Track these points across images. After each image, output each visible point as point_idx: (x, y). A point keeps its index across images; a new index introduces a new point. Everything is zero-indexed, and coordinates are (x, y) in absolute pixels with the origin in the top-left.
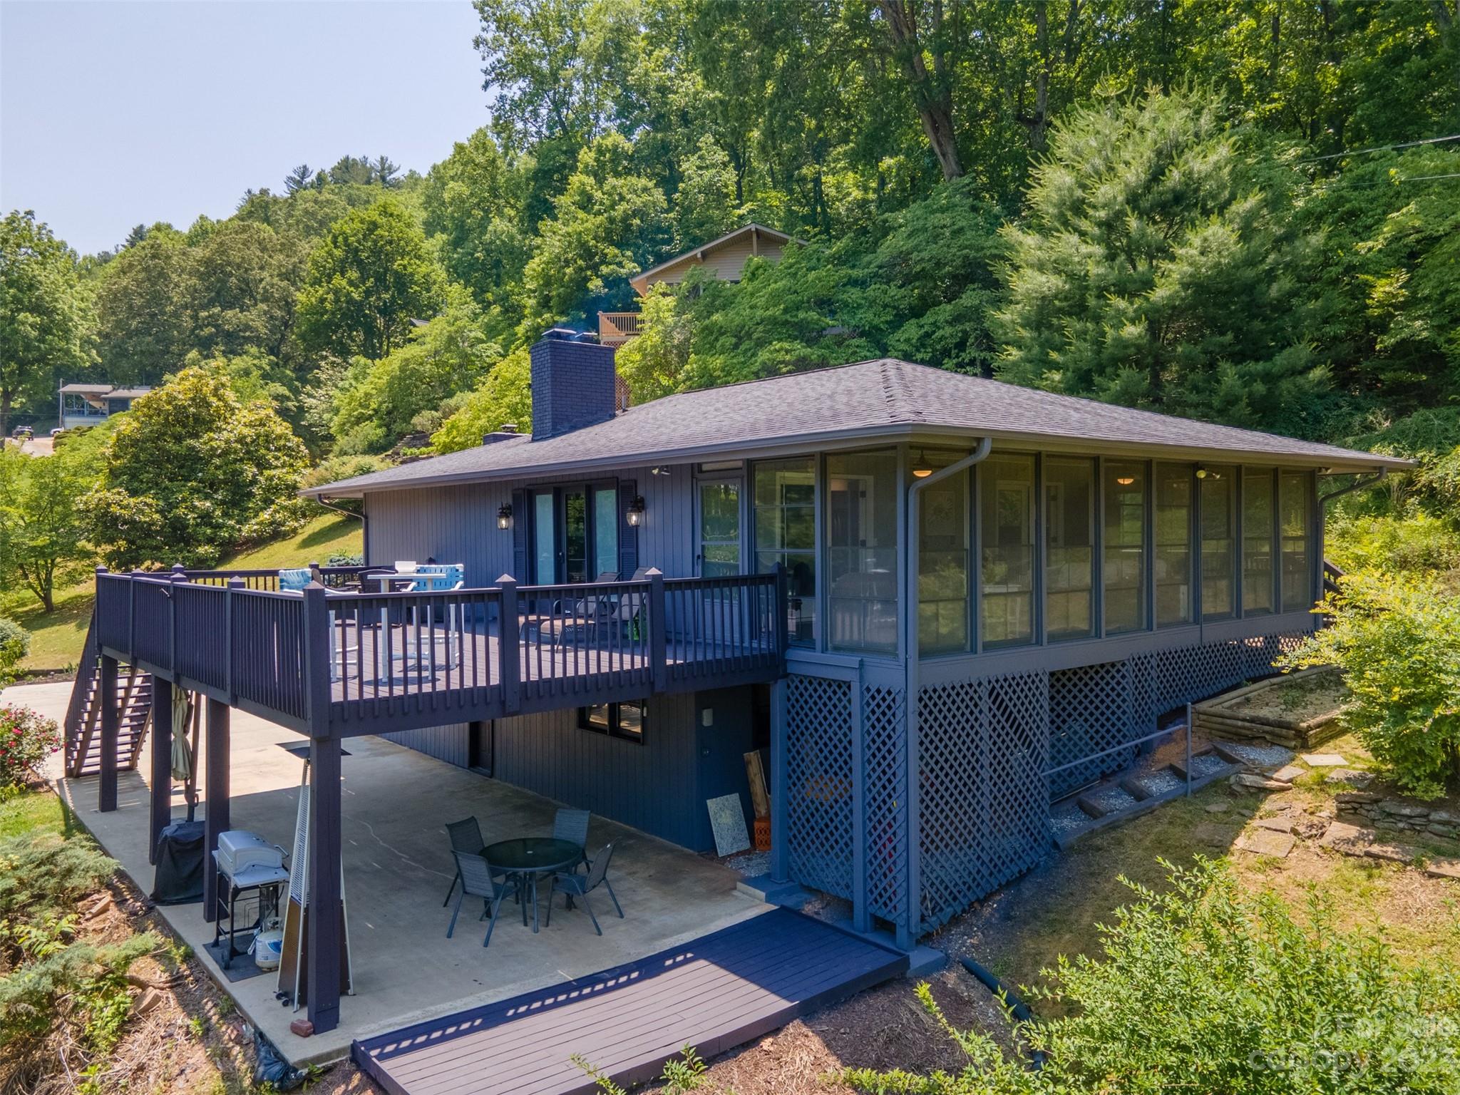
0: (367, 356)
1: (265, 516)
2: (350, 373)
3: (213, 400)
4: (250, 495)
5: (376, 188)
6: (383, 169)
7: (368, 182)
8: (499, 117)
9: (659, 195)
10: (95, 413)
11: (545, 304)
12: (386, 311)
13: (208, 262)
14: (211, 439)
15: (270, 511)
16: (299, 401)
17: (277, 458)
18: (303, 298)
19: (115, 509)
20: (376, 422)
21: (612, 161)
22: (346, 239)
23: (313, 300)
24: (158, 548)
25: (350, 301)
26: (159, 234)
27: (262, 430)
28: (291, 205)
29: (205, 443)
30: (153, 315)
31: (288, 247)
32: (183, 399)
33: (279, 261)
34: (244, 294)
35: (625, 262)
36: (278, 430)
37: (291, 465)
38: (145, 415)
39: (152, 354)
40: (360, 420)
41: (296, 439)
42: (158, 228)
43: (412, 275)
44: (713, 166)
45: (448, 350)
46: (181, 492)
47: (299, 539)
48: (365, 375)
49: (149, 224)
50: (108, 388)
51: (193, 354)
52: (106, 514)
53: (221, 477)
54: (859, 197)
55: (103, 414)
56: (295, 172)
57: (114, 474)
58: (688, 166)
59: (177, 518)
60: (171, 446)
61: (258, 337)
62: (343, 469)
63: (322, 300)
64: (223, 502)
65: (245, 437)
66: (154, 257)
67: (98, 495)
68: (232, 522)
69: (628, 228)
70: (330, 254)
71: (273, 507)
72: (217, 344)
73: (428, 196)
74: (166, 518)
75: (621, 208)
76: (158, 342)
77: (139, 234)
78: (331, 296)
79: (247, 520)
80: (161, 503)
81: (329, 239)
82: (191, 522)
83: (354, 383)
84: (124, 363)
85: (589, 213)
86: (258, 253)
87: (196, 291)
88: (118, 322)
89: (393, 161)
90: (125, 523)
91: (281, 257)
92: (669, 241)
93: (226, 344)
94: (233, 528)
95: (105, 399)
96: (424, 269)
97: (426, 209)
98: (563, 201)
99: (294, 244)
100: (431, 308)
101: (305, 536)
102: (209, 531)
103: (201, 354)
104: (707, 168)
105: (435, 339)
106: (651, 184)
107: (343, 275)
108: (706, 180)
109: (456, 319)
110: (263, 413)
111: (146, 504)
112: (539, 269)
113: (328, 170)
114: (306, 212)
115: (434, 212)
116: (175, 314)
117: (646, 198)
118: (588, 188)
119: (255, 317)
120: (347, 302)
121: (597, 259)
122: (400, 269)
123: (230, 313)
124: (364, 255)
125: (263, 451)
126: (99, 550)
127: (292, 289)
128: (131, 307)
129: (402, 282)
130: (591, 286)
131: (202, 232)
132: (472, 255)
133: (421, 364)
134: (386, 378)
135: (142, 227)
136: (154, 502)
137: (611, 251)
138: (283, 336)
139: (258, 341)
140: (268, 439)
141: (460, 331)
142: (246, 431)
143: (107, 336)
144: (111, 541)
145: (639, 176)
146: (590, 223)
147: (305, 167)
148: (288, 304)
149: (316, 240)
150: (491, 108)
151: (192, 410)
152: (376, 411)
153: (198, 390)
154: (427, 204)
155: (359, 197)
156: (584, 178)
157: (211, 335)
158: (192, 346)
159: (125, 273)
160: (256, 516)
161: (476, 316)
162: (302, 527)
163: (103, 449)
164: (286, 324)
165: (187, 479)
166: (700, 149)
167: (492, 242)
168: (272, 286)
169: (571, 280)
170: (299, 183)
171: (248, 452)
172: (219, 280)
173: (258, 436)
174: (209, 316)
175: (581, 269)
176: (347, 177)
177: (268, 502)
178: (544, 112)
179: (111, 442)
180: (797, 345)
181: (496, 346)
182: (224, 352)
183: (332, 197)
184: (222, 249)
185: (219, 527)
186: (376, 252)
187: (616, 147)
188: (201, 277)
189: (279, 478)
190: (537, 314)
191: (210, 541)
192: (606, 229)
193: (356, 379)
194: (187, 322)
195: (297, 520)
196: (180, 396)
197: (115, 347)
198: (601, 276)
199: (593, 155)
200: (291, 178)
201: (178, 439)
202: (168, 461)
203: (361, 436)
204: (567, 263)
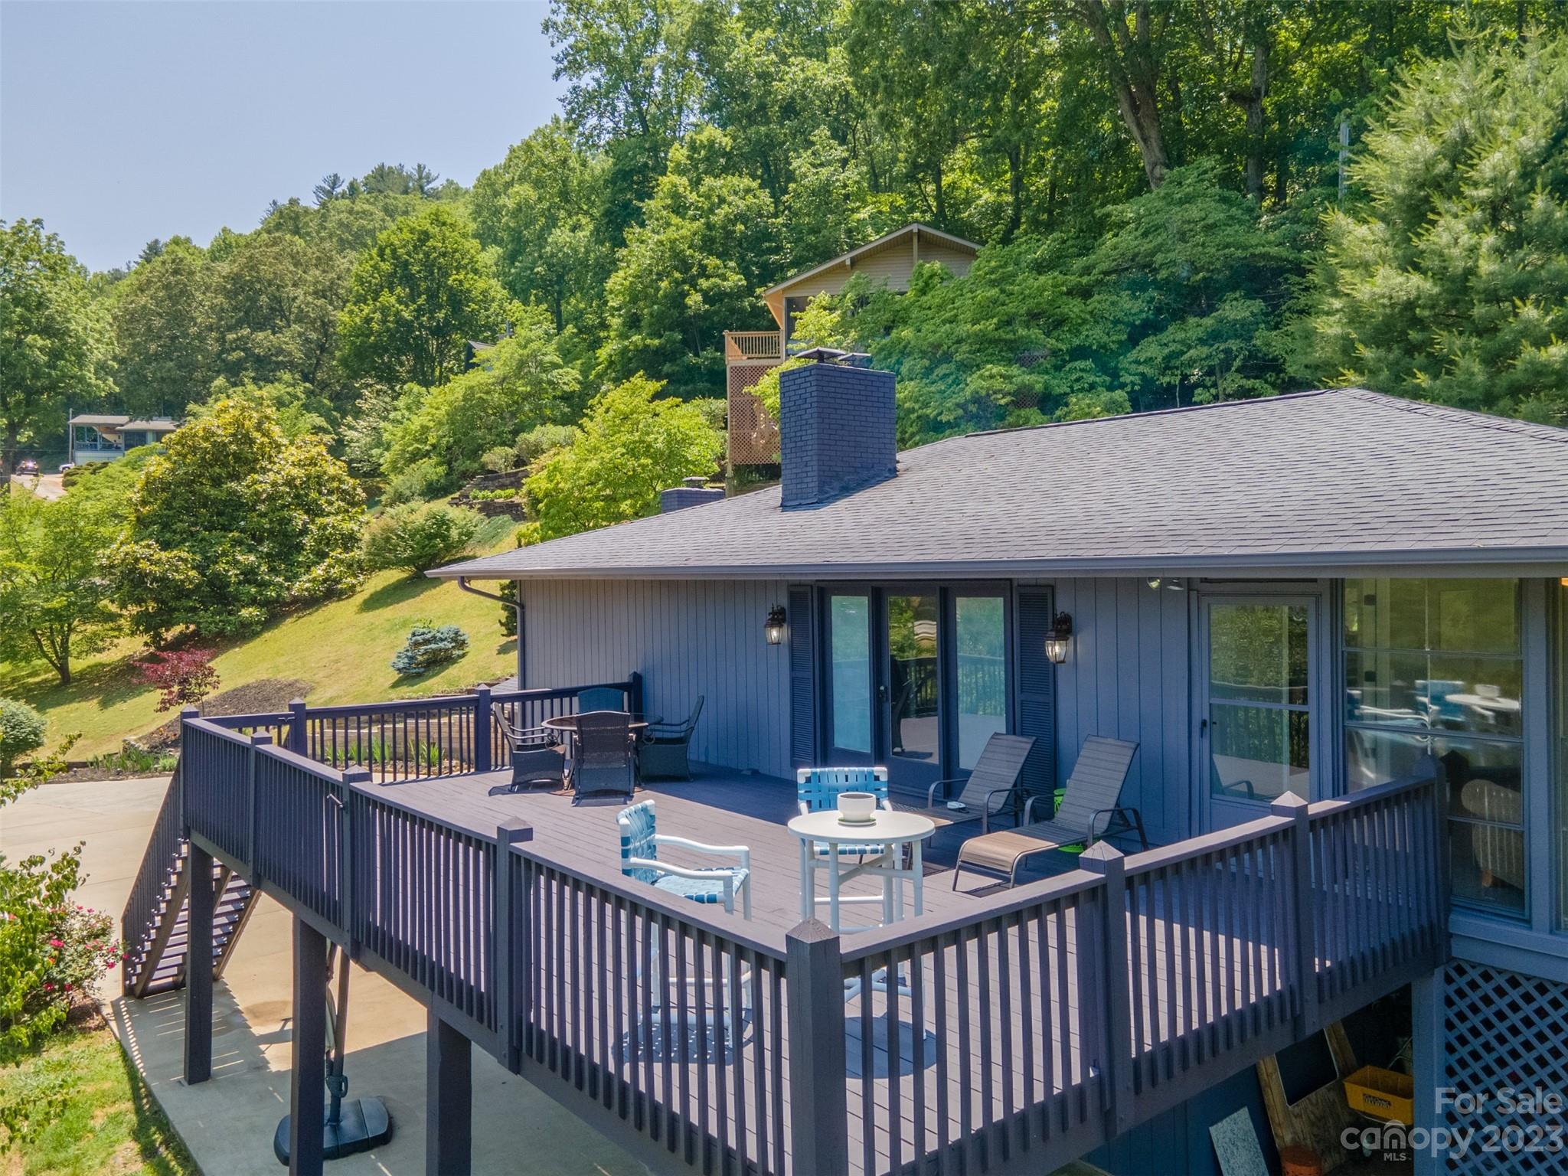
0: (420, 383)
1: (318, 571)
2: (401, 403)
3: (257, 435)
4: (300, 547)
5: (414, 198)
6: (420, 178)
7: (406, 192)
8: (573, 110)
9: (765, 197)
10: (109, 447)
11: (633, 323)
12: (439, 331)
13: (235, 278)
14: (255, 482)
15: (324, 566)
16: (337, 434)
17: (331, 503)
18: (344, 318)
19: (143, 565)
20: (435, 459)
21: (707, 159)
22: (394, 251)
23: (357, 320)
24: (194, 610)
25: (400, 321)
26: (177, 248)
27: (313, 470)
28: (323, 215)
29: (248, 487)
30: (174, 338)
31: (324, 262)
32: (223, 435)
33: (315, 277)
34: (273, 315)
35: (729, 274)
36: (332, 470)
37: (347, 511)
38: (178, 454)
39: (174, 381)
40: (415, 457)
41: (352, 481)
42: (176, 241)
43: (469, 291)
44: (829, 163)
45: (518, 376)
46: (220, 544)
47: (359, 599)
48: (419, 404)
49: (165, 239)
50: (124, 419)
51: (220, 381)
52: (133, 570)
53: (267, 526)
54: (991, 200)
55: (118, 448)
56: (325, 181)
57: (142, 522)
58: (800, 163)
59: (217, 575)
60: (209, 490)
61: (291, 363)
62: (413, 517)
63: (368, 320)
64: (268, 555)
65: (294, 479)
66: (176, 272)
67: (124, 548)
68: (280, 579)
69: (729, 234)
70: (375, 267)
71: (327, 561)
72: (246, 369)
73: (478, 205)
74: (204, 575)
75: (722, 212)
76: (180, 367)
77: (154, 249)
78: (378, 316)
79: (296, 576)
80: (198, 557)
81: (374, 252)
82: (233, 579)
83: (407, 414)
84: (144, 392)
85: (684, 219)
86: (292, 268)
87: (222, 310)
88: (136, 345)
89: (432, 169)
90: (155, 579)
91: (317, 273)
92: (778, 250)
93: (256, 370)
94: (281, 586)
95: (120, 432)
96: (481, 284)
97: (475, 219)
98: (651, 205)
99: (331, 259)
100: (490, 329)
101: (366, 595)
102: (253, 590)
103: (228, 380)
104: (822, 165)
105: (505, 364)
106: (755, 185)
107: (391, 291)
108: (823, 178)
109: (529, 341)
110: (314, 451)
111: (180, 559)
112: (627, 283)
113: (360, 179)
114: (341, 224)
115: (484, 222)
116: (200, 337)
117: (750, 200)
118: (681, 190)
119: (289, 340)
120: (397, 322)
121: (694, 271)
122: (455, 285)
123: (261, 335)
124: (415, 269)
125: (313, 495)
126: (124, 612)
127: (330, 308)
128: (149, 329)
129: (457, 300)
130: (689, 301)
131: (224, 247)
132: (532, 269)
133: (488, 393)
134: (444, 408)
135: (157, 242)
136: (189, 556)
137: (712, 262)
138: (318, 360)
139: (291, 366)
140: (319, 481)
141: (533, 355)
142: (295, 472)
143: (122, 362)
144: (139, 601)
145: (740, 176)
146: (686, 228)
147: (336, 176)
148: (325, 325)
149: (352, 255)
150: (563, 101)
151: (233, 447)
152: (434, 446)
153: (238, 423)
154: (477, 212)
155: (396, 207)
156: (675, 178)
157: (239, 360)
158: (219, 372)
159: (142, 291)
160: (308, 571)
161: (549, 337)
162: (361, 585)
163: (129, 494)
164: (322, 349)
165: (226, 529)
166: (813, 143)
167: (553, 255)
168: (308, 304)
169: (665, 296)
170: (329, 194)
171: (297, 496)
172: (248, 299)
173: (309, 477)
174: (238, 339)
175: (677, 283)
176: (381, 186)
177: (322, 556)
178: (621, 106)
179: (139, 486)
180: (1015, 370)
181: (574, 372)
182: (254, 379)
183: (366, 207)
184: (252, 265)
185: (263, 585)
186: (429, 265)
187: (712, 143)
188: (229, 295)
189: (333, 527)
190: (623, 336)
191: (253, 602)
192: (704, 236)
193: (409, 409)
194: (212, 345)
195: (355, 576)
196: (220, 432)
197: (132, 373)
198: (701, 290)
199: (685, 152)
200: (320, 188)
201: (217, 482)
202: (205, 506)
203: (418, 475)
204: (660, 276)
